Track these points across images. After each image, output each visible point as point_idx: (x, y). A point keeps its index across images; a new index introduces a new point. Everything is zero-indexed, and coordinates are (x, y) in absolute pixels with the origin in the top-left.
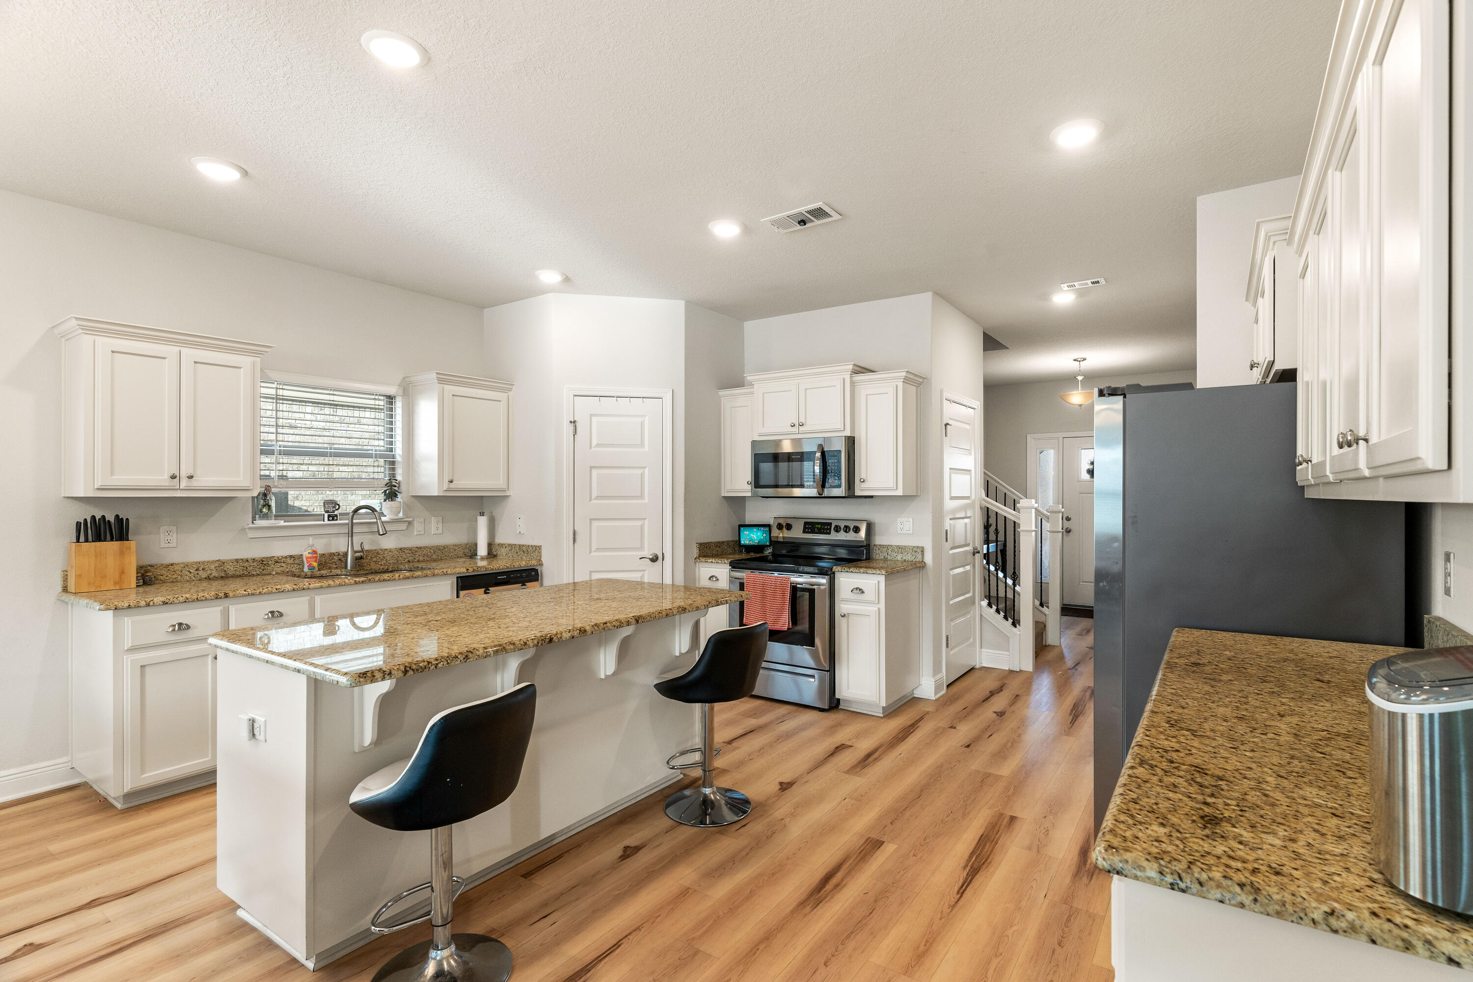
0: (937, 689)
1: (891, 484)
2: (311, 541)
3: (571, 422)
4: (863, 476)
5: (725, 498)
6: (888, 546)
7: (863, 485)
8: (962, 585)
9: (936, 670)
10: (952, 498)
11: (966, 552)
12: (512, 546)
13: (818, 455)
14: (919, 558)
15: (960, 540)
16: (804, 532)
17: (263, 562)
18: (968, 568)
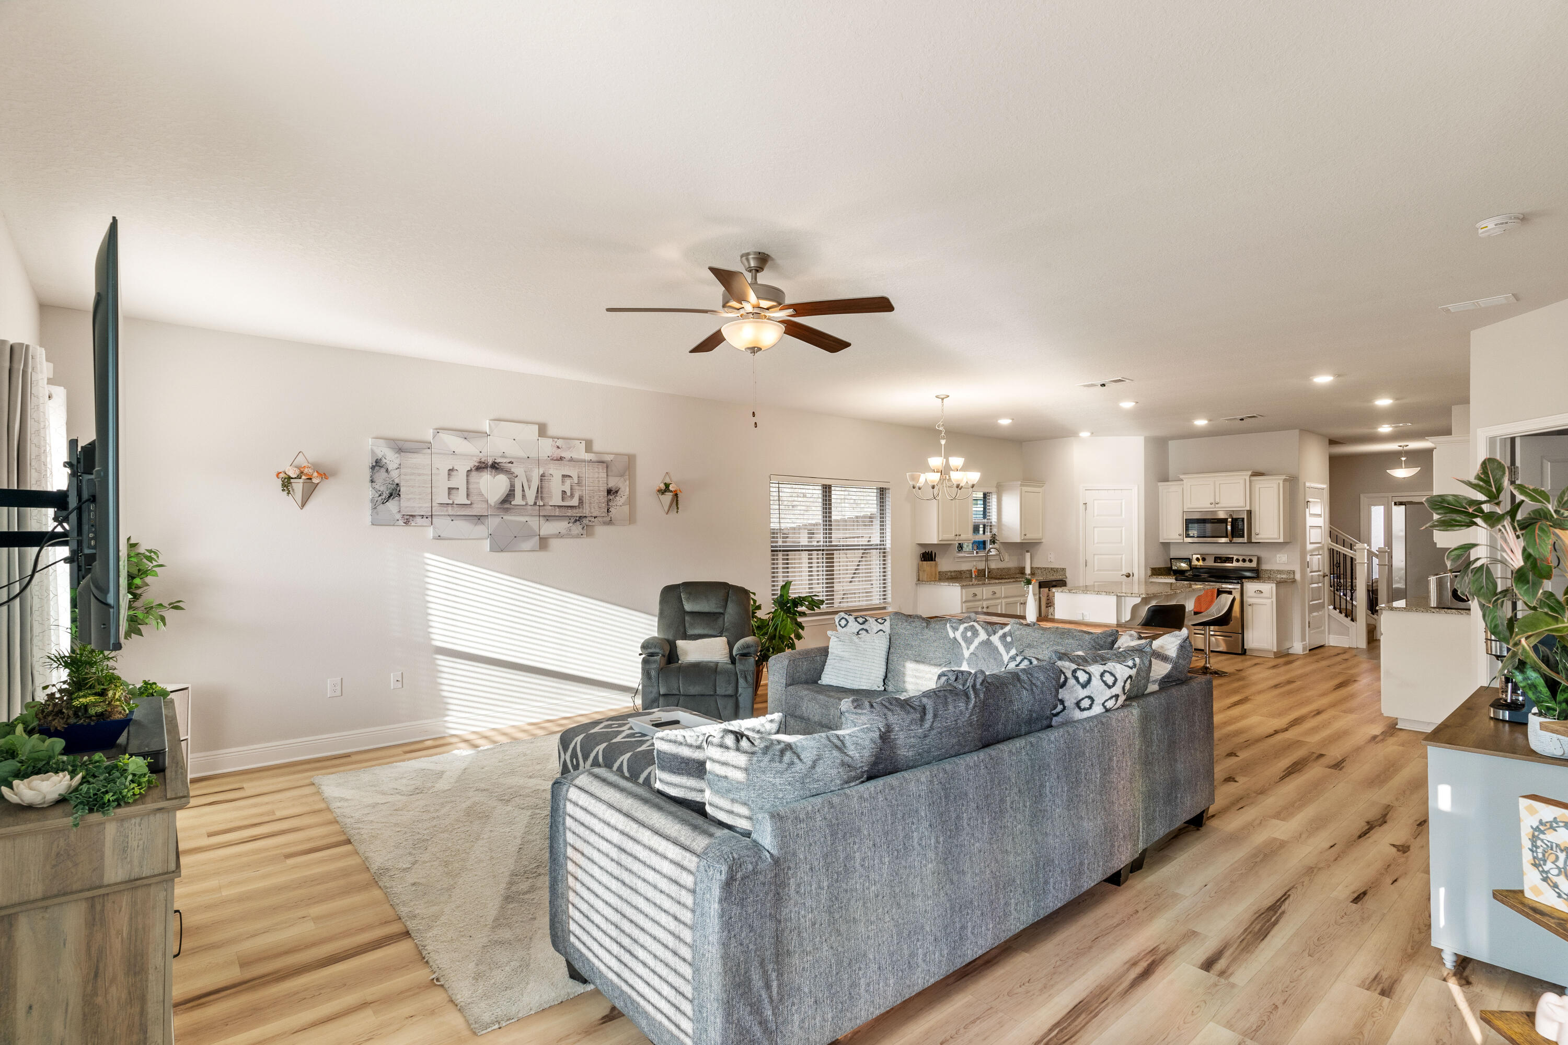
0: (1304, 649)
1: (1276, 536)
2: (975, 563)
3: (1084, 503)
4: (1257, 531)
5: (1162, 543)
6: (1270, 571)
7: (1257, 537)
8: (1316, 594)
9: (1303, 639)
10: (1311, 543)
11: (1319, 575)
12: (1047, 568)
13: (1230, 520)
14: (1292, 576)
15: (1315, 568)
16: (1215, 562)
17: (960, 572)
18: (1320, 585)
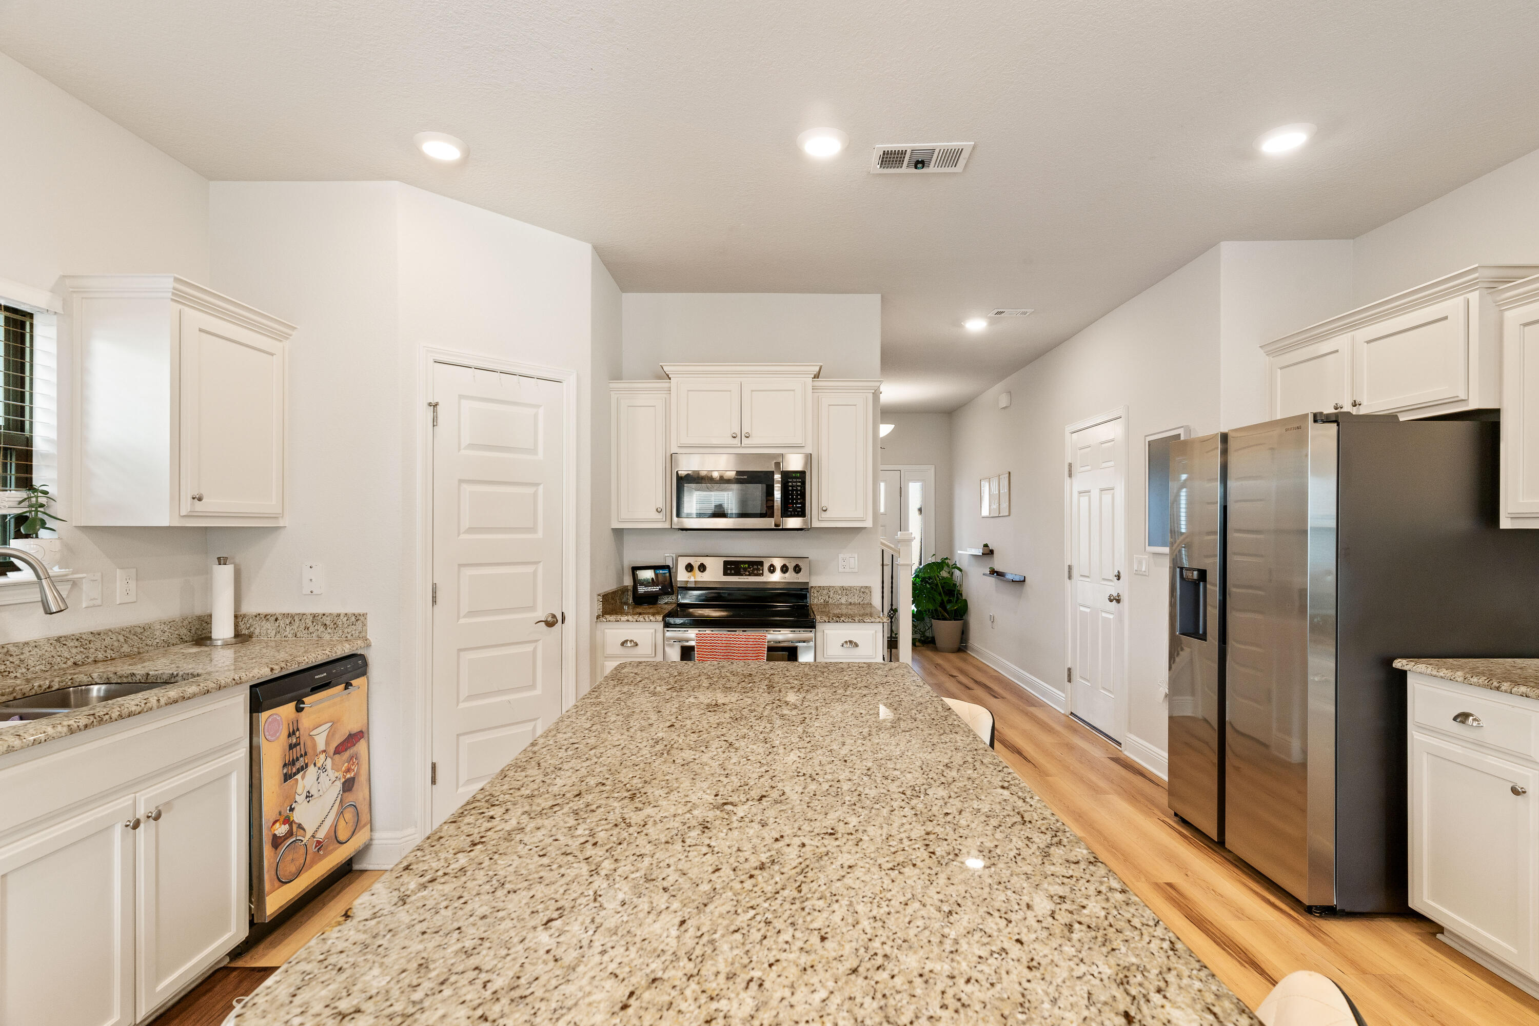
1: (860, 513)
3: (430, 404)
4: (825, 504)
5: (618, 530)
6: (829, 588)
7: (824, 515)
12: (293, 617)
13: (777, 477)
14: (869, 600)
16: (725, 574)
